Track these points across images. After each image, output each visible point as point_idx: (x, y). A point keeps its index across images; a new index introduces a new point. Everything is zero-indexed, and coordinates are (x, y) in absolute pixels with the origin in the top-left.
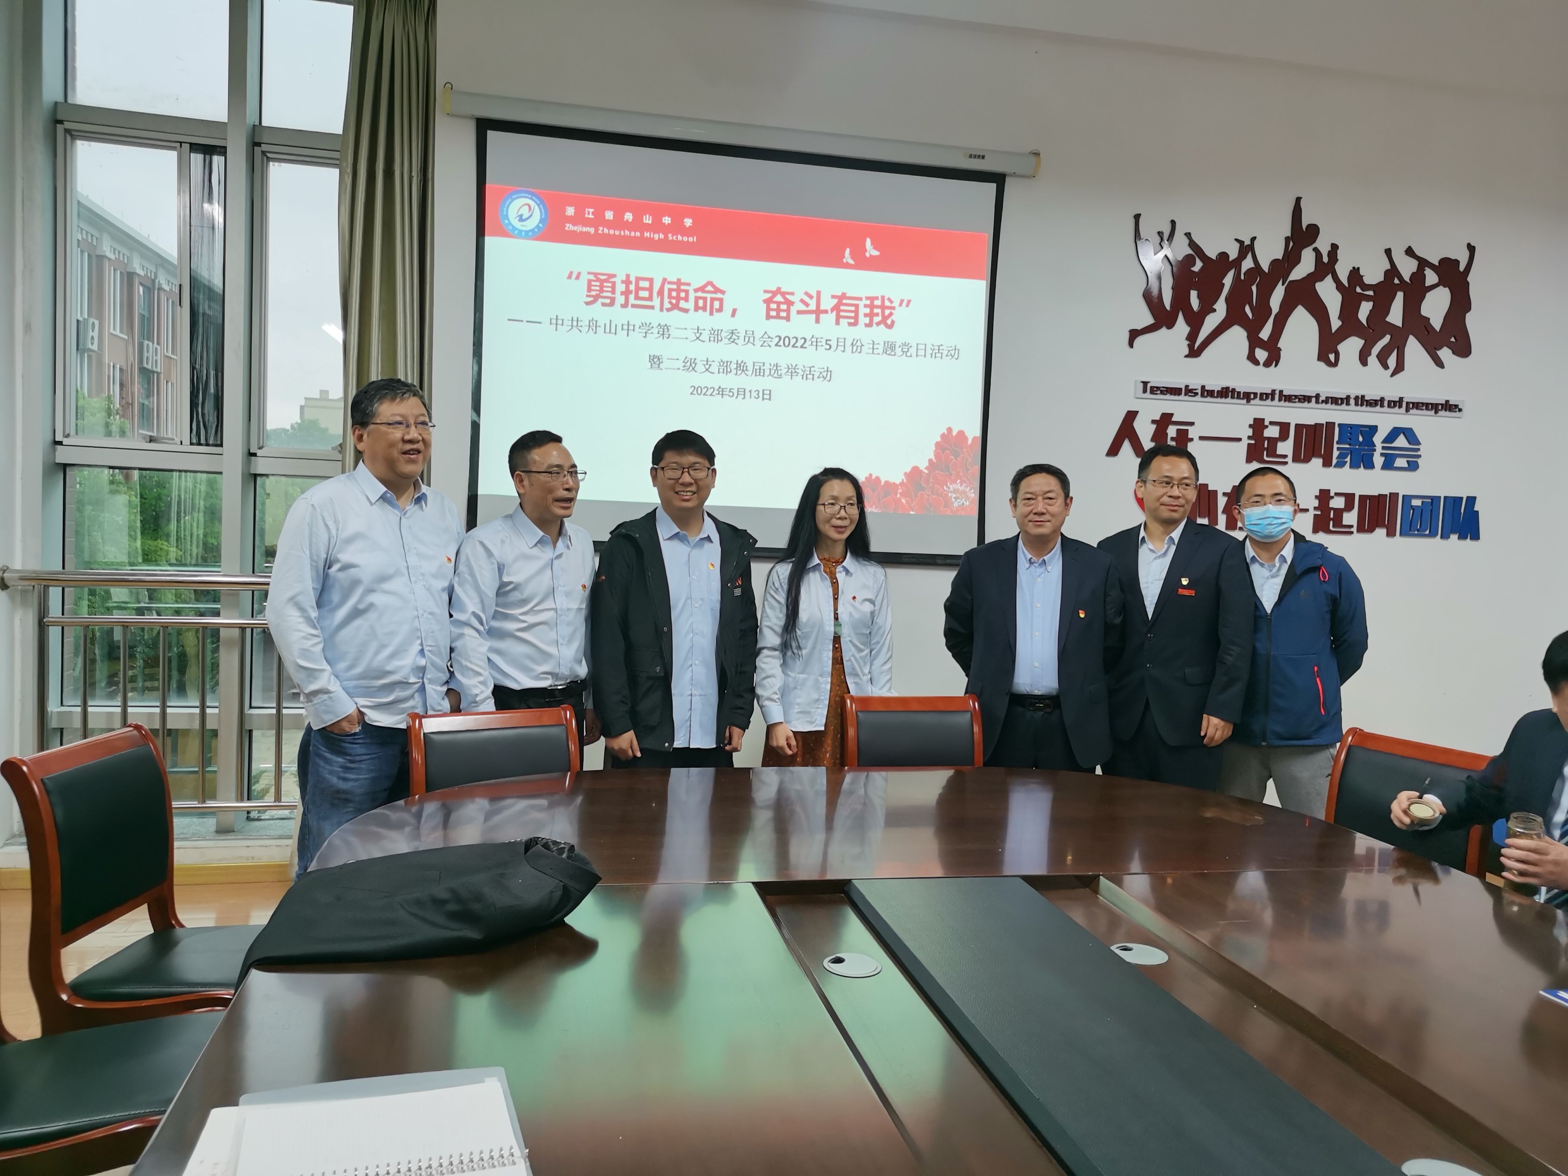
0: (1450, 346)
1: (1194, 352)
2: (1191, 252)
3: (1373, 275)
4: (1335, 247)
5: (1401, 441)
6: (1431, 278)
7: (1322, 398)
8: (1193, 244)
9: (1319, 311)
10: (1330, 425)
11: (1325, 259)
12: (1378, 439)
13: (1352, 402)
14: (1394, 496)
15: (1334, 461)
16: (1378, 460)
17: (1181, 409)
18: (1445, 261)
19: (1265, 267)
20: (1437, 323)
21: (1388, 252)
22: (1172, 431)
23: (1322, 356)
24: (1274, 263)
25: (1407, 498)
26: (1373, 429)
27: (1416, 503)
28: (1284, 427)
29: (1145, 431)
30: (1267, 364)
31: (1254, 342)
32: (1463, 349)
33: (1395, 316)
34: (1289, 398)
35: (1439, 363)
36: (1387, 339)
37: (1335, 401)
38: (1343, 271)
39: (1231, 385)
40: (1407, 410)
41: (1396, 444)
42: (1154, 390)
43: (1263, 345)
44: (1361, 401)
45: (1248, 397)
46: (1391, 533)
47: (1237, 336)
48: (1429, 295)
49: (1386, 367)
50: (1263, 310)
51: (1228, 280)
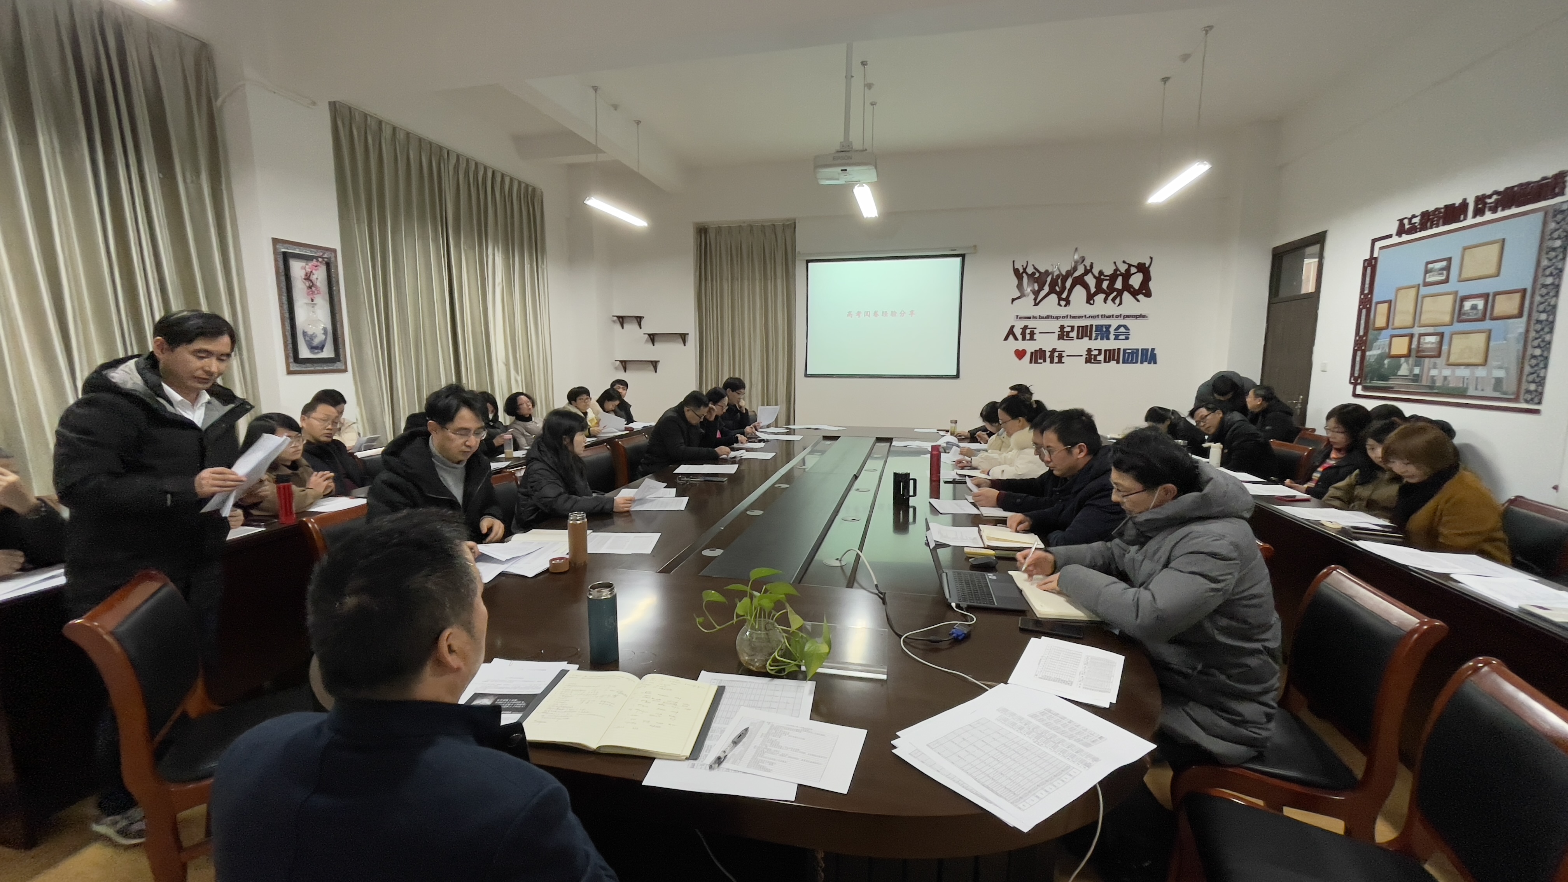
0: (1143, 294)
1: (1036, 304)
2: (1034, 271)
3: (1109, 271)
4: (1092, 264)
5: (1122, 329)
6: (1133, 270)
7: (1087, 316)
8: (1035, 268)
9: (1086, 286)
10: (1091, 326)
11: (1088, 268)
12: (1112, 330)
13: (1100, 317)
14: (1119, 349)
15: (1093, 338)
16: (1112, 337)
17: (1031, 324)
18: (1139, 264)
19: (1064, 273)
20: (1137, 287)
21: (1115, 263)
22: (1028, 331)
23: (1088, 302)
24: (1067, 272)
25: (1125, 350)
26: (1110, 326)
27: (1128, 351)
28: (1073, 327)
29: (1018, 332)
30: (1065, 306)
31: (1060, 299)
32: (1148, 294)
33: (1119, 285)
34: (1074, 317)
35: (1138, 301)
36: (1115, 293)
37: (1093, 317)
38: (1096, 272)
39: (1050, 314)
40: (1124, 318)
41: (1120, 331)
42: (1021, 318)
43: (1063, 299)
44: (1103, 316)
45: (1057, 318)
46: (1118, 362)
47: (1054, 297)
48: (1133, 277)
49: (1115, 303)
50: (1063, 288)
51: (1049, 279)
